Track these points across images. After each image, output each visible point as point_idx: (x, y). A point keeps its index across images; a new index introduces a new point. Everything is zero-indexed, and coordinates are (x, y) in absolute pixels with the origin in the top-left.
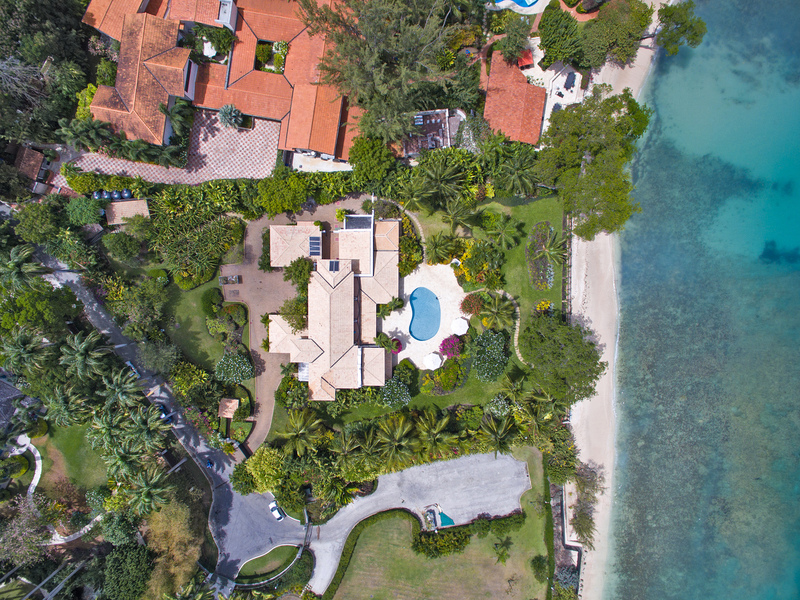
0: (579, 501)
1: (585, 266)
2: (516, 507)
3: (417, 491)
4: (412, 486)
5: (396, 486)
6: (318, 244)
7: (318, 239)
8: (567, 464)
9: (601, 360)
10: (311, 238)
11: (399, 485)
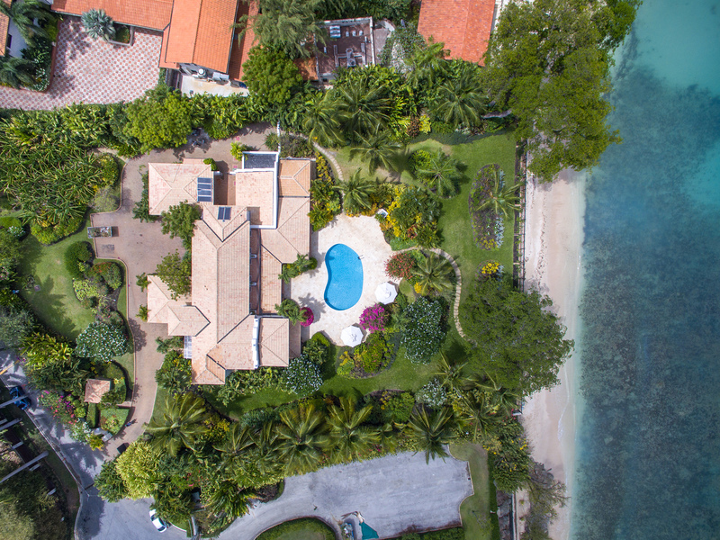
0: (531, 511)
1: (541, 222)
2: (455, 517)
3: (332, 496)
4: (327, 490)
5: (307, 489)
6: (209, 187)
7: (208, 180)
8: (518, 467)
9: (564, 338)
10: (200, 180)
11: (311, 488)
